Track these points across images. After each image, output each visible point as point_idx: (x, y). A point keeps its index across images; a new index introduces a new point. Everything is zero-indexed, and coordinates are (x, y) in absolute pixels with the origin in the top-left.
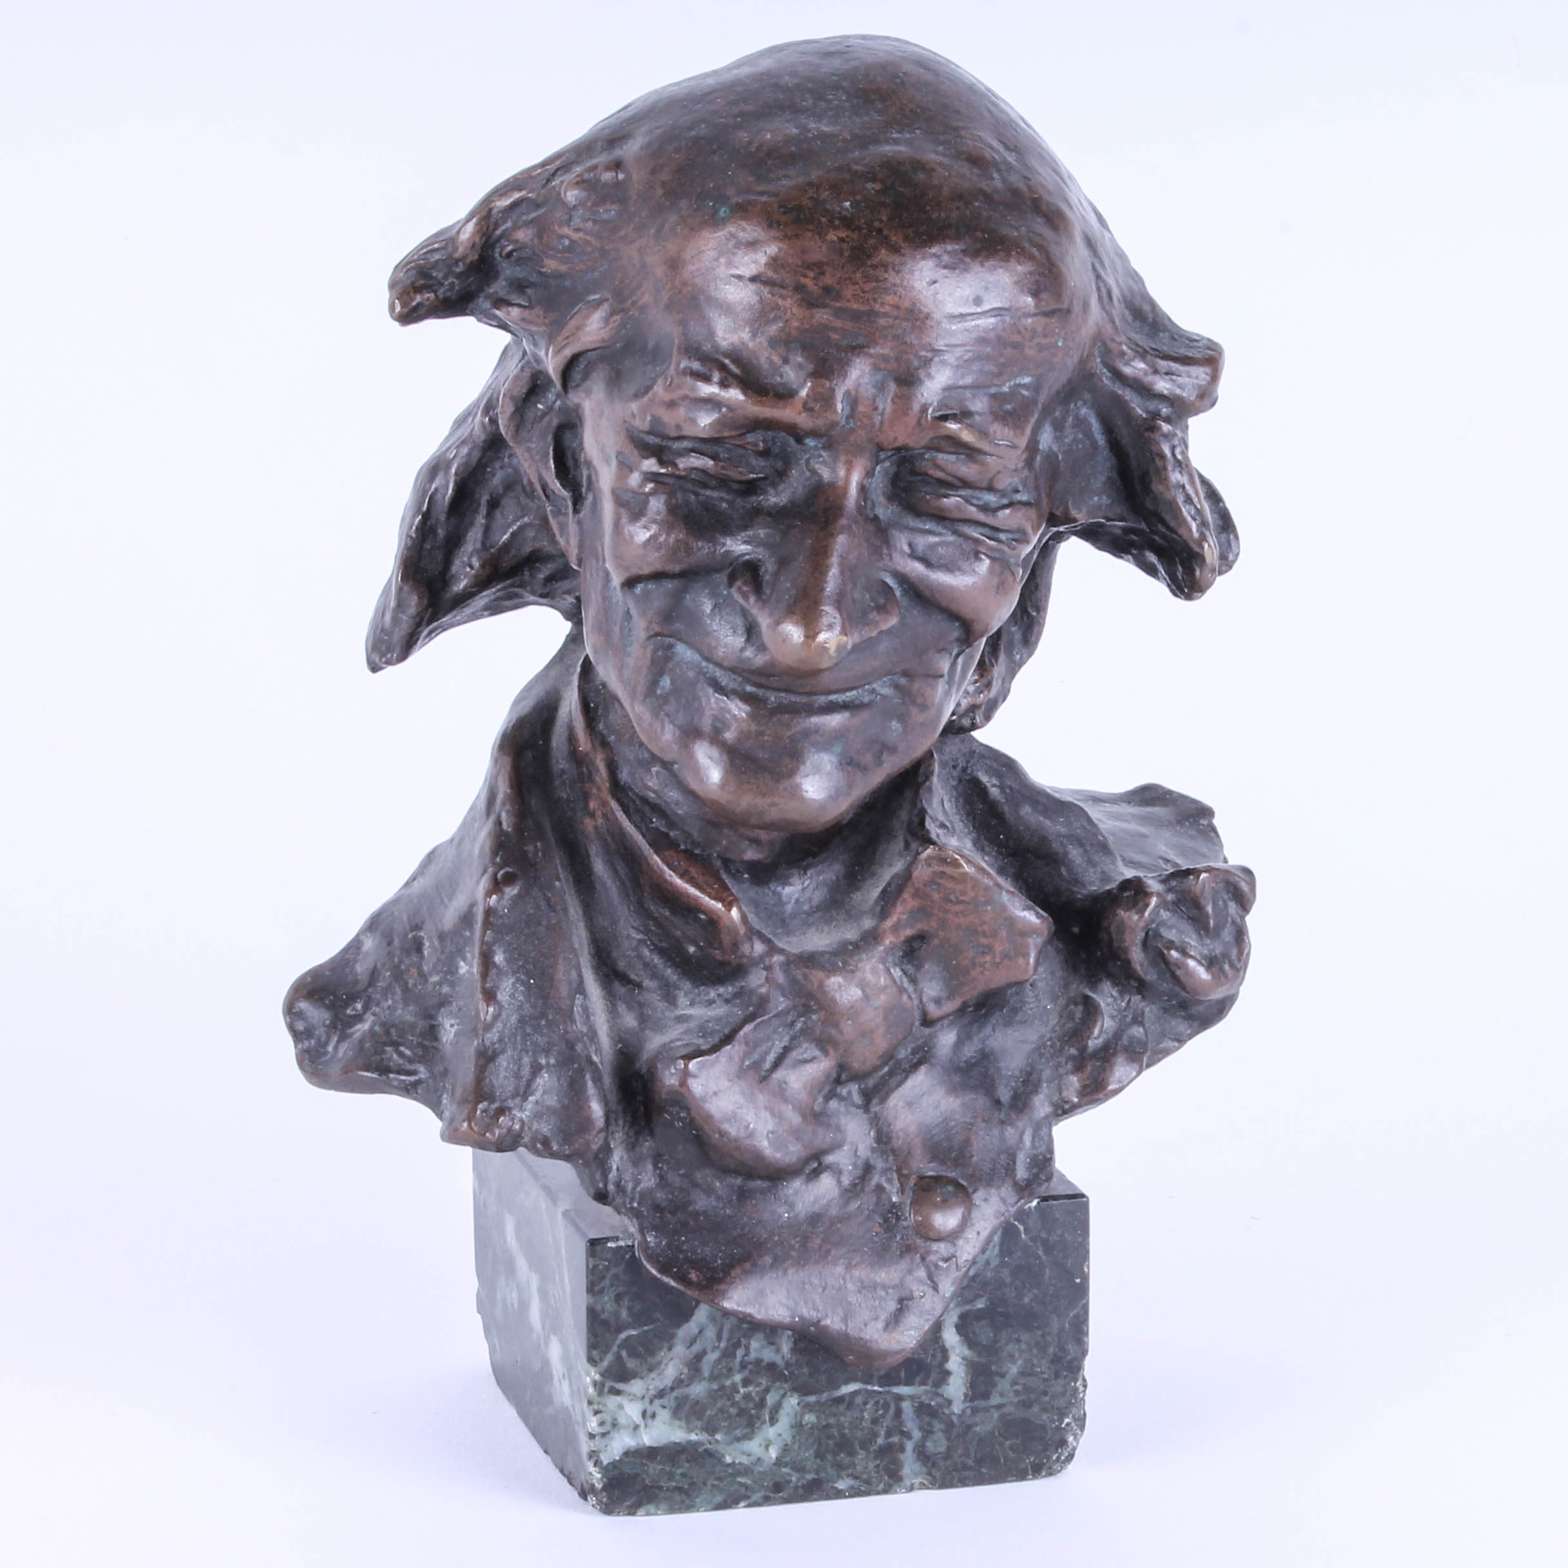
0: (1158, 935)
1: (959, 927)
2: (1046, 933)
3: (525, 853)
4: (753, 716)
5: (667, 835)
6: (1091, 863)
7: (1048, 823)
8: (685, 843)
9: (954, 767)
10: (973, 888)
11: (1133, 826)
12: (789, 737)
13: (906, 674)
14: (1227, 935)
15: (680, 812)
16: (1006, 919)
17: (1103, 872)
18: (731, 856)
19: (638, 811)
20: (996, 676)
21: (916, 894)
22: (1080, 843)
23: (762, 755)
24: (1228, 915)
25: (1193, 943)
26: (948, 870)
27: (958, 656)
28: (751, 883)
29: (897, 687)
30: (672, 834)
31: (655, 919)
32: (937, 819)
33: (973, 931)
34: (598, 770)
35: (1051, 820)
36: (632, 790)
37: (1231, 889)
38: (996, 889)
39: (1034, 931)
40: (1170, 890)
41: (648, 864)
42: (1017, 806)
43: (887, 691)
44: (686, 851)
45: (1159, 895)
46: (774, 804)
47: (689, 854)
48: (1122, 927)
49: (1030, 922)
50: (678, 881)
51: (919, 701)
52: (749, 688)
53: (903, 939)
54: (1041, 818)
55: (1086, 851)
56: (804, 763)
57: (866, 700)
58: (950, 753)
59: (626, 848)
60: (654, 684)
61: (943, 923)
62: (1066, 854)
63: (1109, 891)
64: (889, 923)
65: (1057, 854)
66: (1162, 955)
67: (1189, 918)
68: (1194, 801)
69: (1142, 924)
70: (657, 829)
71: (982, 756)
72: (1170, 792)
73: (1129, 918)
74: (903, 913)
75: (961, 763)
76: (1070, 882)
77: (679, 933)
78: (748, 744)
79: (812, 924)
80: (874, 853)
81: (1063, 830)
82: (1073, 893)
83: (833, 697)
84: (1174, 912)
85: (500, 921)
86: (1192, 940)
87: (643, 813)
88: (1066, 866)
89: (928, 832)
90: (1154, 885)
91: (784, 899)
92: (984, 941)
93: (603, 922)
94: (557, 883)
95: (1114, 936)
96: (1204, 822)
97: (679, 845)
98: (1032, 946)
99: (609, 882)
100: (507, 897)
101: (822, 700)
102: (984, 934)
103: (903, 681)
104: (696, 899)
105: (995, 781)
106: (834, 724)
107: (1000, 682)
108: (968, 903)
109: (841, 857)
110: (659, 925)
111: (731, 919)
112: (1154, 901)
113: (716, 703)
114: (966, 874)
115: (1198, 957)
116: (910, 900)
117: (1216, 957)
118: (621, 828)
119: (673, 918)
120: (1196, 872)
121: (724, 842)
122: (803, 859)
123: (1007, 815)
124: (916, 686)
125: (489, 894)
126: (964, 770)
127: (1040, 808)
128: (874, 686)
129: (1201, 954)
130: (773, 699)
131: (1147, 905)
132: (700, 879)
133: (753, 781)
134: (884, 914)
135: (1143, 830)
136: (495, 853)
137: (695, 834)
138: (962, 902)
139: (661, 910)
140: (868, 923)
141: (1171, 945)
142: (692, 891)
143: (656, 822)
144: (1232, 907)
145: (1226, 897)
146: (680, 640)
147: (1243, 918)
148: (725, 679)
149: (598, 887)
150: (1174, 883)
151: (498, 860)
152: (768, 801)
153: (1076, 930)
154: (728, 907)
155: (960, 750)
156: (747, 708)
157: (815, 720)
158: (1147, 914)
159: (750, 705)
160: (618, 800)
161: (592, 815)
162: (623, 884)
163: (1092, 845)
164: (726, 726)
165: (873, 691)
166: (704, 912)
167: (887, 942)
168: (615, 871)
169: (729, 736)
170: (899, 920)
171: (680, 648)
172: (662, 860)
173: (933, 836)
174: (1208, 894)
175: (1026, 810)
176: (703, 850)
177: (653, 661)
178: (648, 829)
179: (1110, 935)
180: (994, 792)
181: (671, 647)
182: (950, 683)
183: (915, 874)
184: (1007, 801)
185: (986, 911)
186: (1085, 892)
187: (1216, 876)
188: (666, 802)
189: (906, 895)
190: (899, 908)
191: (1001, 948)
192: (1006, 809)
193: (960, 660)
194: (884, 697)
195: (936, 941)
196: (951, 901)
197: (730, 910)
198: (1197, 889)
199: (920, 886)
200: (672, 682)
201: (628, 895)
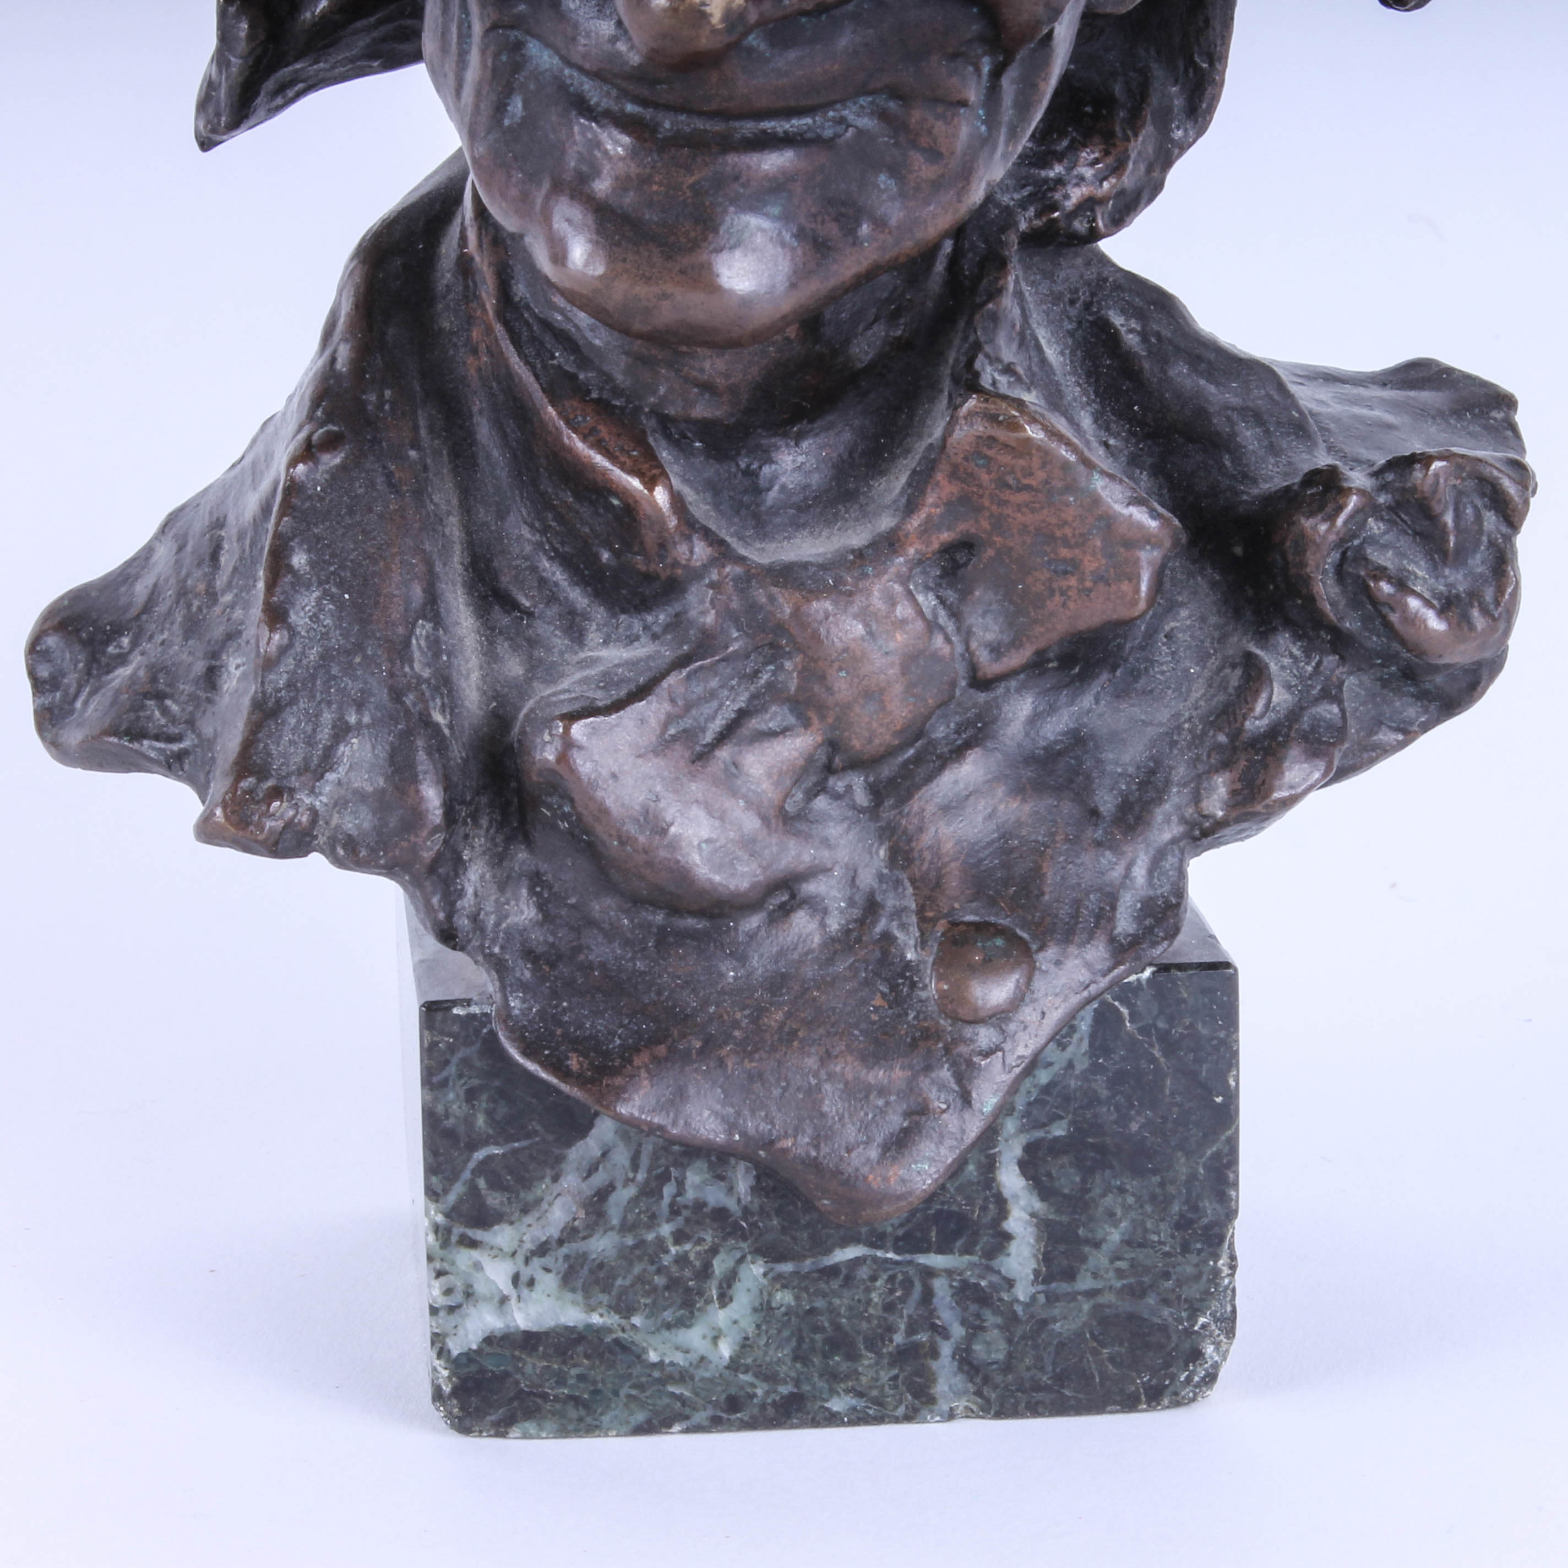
0: (1361, 558)
1: (1024, 528)
2: (1168, 543)
3: (362, 405)
4: (633, 153)
5: (573, 377)
6: (1273, 450)
7: (1212, 389)
8: (601, 389)
9: (1072, 302)
10: (1044, 465)
11: (1377, 413)
12: (691, 187)
13: (894, 93)
14: (1479, 562)
15: (597, 342)
16: (1100, 518)
17: (1290, 463)
18: (671, 411)
19: (533, 339)
20: (1133, 155)
21: (954, 474)
22: (1258, 418)
23: (650, 216)
24: (1481, 531)
25: (1420, 573)
26: (1002, 434)
27: (996, 74)
28: (709, 457)
29: (883, 115)
30: (582, 376)
31: (553, 508)
32: (999, 360)
33: (1047, 536)
34: (485, 283)
35: (1217, 384)
36: (528, 307)
37: (1488, 490)
38: (1081, 468)
39: (1148, 540)
40: (1383, 488)
41: (541, 420)
42: (1163, 361)
43: (866, 122)
44: (598, 401)
45: (1361, 492)
46: (665, 296)
47: (602, 406)
48: (1302, 545)
49: (1140, 526)
50: (580, 445)
51: (924, 141)
52: (630, 108)
53: (936, 546)
54: (1202, 382)
55: (1267, 431)
56: (715, 230)
57: (828, 133)
58: (1066, 280)
59: (515, 399)
60: (500, 108)
61: (999, 524)
62: (1233, 435)
63: (1288, 489)
64: (915, 522)
65: (1218, 434)
66: (1367, 588)
67: (1416, 533)
68: (1484, 384)
69: (1332, 537)
70: (559, 367)
71: (1117, 287)
72: (1449, 371)
73: (1314, 528)
74: (937, 506)
75: (1083, 296)
76: (1234, 477)
77: (587, 530)
78: (629, 199)
79: (804, 526)
80: (911, 417)
81: (1235, 401)
82: (1237, 493)
83: (767, 125)
84: (1392, 523)
85: (308, 504)
86: (1419, 570)
87: (542, 344)
88: (1229, 452)
89: (977, 375)
90: (1358, 479)
91: (762, 482)
92: (1064, 552)
93: (483, 514)
94: (413, 454)
95: (1290, 558)
96: (1498, 415)
97: (589, 392)
98: (1144, 564)
99: (495, 453)
100: (322, 468)
101: (748, 128)
102: (1066, 542)
103: (892, 105)
104: (604, 472)
105: (1134, 324)
106: (766, 167)
107: (1142, 167)
108: (1036, 490)
109: (857, 423)
110: (560, 519)
111: (654, 504)
112: (1353, 502)
113: (583, 133)
114: (1028, 440)
115: (1427, 595)
116: (944, 483)
117: (1457, 596)
118: (507, 367)
119: (577, 506)
120: (1425, 460)
121: (662, 390)
122: (793, 421)
123: (1147, 374)
124: (916, 115)
125: (293, 463)
126: (1087, 306)
127: (1203, 366)
128: (846, 113)
129: (1432, 591)
130: (667, 125)
131: (1340, 508)
132: (612, 444)
133: (630, 257)
134: (911, 507)
135: (1389, 418)
136: (316, 402)
137: (619, 377)
138: (1028, 488)
139: (561, 495)
140: (886, 523)
141: (1380, 573)
142: (599, 460)
143: (559, 356)
144: (1490, 520)
145: (1479, 503)
146: (528, 33)
147: (1509, 539)
148: (594, 93)
149: (482, 462)
150: (1390, 477)
151: (319, 413)
152: (656, 290)
153: (1238, 551)
154: (650, 484)
155: (1082, 276)
156: (626, 139)
157: (732, 159)
158: (1340, 521)
159: (629, 134)
160: (506, 324)
161: (475, 351)
162: (514, 455)
163: (1279, 424)
164: (596, 172)
165: (842, 121)
166: (616, 495)
167: (911, 551)
168: (504, 436)
169: (602, 187)
170: (929, 516)
171: (533, 48)
172: (560, 414)
173: (985, 382)
174: (1446, 495)
175: (1180, 371)
176: (628, 401)
177: (494, 70)
178: (545, 367)
179: (1284, 555)
180: (1132, 340)
181: (518, 46)
182: (992, 121)
183: (951, 441)
184: (1150, 352)
185: (1067, 505)
186: (1255, 491)
187: (1460, 467)
188: (576, 326)
189: (939, 476)
190: (930, 499)
191: (1095, 565)
192: (1146, 365)
193: (1008, 84)
194: (860, 132)
195: (990, 552)
196: (1009, 486)
197: (651, 490)
198: (1427, 487)
199: (959, 459)
200: (525, 107)
201: (520, 475)
